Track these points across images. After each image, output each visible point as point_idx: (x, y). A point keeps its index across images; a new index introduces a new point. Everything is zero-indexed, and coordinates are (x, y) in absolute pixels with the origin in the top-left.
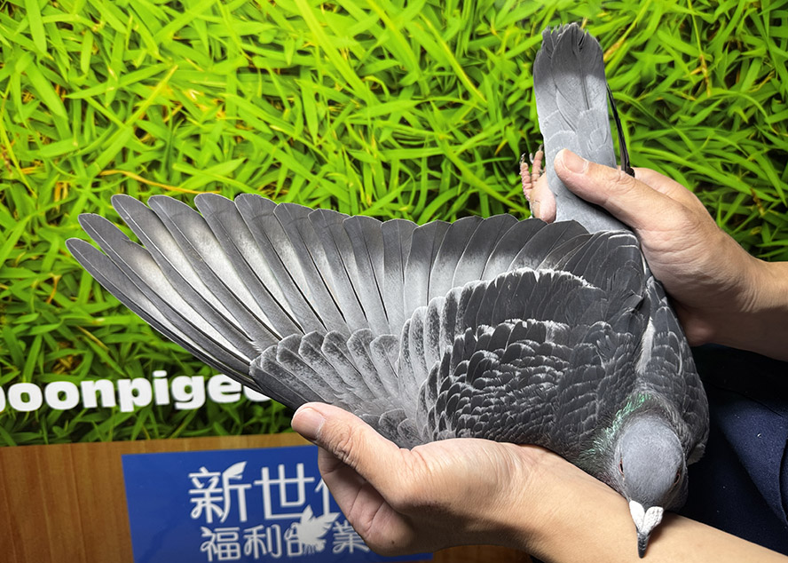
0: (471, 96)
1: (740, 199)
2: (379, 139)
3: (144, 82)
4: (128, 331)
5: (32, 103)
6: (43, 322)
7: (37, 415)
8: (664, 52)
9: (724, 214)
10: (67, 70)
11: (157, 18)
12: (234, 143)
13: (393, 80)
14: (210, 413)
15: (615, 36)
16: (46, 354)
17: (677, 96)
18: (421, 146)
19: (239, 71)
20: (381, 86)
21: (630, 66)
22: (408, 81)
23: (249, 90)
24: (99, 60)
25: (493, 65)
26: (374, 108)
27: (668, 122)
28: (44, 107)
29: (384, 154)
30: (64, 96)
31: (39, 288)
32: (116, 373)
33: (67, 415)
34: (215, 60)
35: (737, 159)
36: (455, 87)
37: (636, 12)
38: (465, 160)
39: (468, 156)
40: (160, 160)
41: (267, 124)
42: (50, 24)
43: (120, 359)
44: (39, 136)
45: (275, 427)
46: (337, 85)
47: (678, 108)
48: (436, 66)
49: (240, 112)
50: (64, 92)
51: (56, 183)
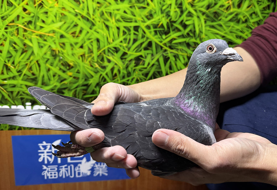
0: (150, 5)
2: (115, 18)
4: (16, 86)
12: (61, 16)
17: (221, 11)
18: (131, 22)
26: (114, 6)
27: (218, 20)
29: (118, 24)
32: (11, 103)
35: (240, 34)
36: (144, 1)
39: (148, 27)
40: (32, 21)
41: (74, 9)
43: (13, 97)
47: (221, 15)
49: (64, 4)
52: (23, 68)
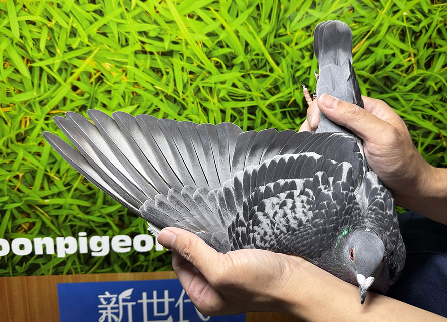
0: (274, 71)
1: (432, 136)
2: (219, 95)
3: (78, 58)
4: (63, 208)
5: (10, 68)
6: (12, 201)
7: (6, 258)
8: (389, 48)
9: (423, 144)
10: (32, 49)
11: (87, 19)
12: (132, 96)
13: (228, 60)
14: (112, 258)
15: (360, 37)
16: (13, 221)
17: (397, 74)
18: (244, 100)
19: (136, 53)
20: (221, 64)
21: (369, 56)
22: (237, 61)
23: (142, 64)
24: (51, 44)
25: (288, 53)
26: (217, 77)
27: (390, 89)
28: (16, 71)
29: (222, 104)
30: (29, 65)
31: (10, 181)
32: (56, 233)
33: (25, 258)
34: (122, 46)
35: (430, 112)
36: (265, 65)
37: (373, 24)
38: (270, 109)
39: (272, 107)
40: (87, 105)
41: (152, 85)
42: (22, 21)
43: (58, 225)
44: (13, 88)
45: (151, 268)
46: (194, 62)
47: (396, 81)
48: (254, 53)
49: (136, 78)
50: (29, 62)
51: (23, 117)
52: (74, 179)
